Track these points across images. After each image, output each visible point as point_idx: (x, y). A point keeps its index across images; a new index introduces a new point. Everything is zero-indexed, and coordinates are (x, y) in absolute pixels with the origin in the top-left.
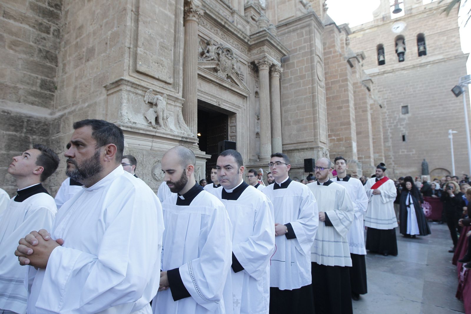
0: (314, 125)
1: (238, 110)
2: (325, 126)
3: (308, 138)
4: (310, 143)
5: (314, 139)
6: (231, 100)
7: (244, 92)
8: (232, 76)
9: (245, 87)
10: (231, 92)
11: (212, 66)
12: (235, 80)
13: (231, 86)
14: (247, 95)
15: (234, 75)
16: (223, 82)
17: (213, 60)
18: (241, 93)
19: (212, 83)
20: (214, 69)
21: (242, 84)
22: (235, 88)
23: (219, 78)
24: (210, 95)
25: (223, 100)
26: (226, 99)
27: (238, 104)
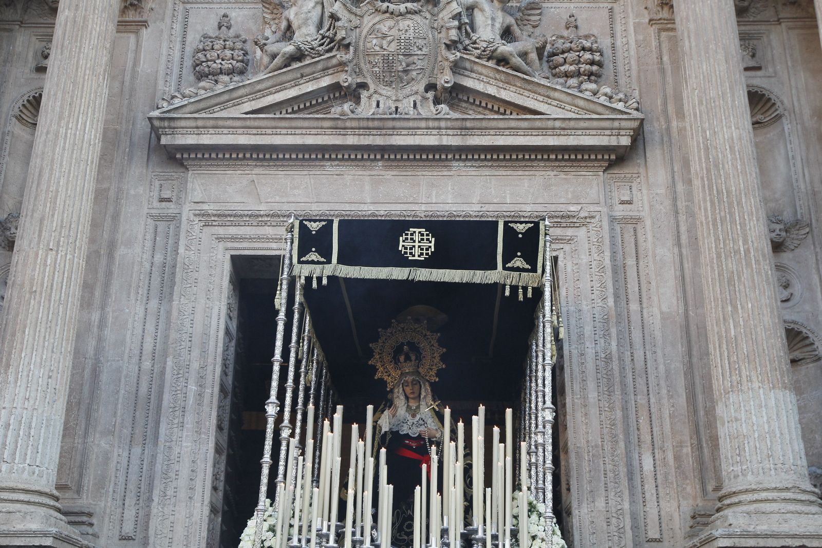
6: (495, 201)
7: (580, 132)
8: (469, 83)
9: (581, 103)
10: (486, 159)
11: (310, 87)
12: (498, 96)
13: (455, 132)
14: (613, 142)
15: (484, 71)
16: (390, 132)
17: (308, 58)
18: (551, 143)
19: (330, 159)
20: (343, 93)
21: (556, 95)
22: (492, 132)
23: (354, 124)
24: (316, 216)
25: (415, 216)
26: (442, 208)
27: (553, 208)
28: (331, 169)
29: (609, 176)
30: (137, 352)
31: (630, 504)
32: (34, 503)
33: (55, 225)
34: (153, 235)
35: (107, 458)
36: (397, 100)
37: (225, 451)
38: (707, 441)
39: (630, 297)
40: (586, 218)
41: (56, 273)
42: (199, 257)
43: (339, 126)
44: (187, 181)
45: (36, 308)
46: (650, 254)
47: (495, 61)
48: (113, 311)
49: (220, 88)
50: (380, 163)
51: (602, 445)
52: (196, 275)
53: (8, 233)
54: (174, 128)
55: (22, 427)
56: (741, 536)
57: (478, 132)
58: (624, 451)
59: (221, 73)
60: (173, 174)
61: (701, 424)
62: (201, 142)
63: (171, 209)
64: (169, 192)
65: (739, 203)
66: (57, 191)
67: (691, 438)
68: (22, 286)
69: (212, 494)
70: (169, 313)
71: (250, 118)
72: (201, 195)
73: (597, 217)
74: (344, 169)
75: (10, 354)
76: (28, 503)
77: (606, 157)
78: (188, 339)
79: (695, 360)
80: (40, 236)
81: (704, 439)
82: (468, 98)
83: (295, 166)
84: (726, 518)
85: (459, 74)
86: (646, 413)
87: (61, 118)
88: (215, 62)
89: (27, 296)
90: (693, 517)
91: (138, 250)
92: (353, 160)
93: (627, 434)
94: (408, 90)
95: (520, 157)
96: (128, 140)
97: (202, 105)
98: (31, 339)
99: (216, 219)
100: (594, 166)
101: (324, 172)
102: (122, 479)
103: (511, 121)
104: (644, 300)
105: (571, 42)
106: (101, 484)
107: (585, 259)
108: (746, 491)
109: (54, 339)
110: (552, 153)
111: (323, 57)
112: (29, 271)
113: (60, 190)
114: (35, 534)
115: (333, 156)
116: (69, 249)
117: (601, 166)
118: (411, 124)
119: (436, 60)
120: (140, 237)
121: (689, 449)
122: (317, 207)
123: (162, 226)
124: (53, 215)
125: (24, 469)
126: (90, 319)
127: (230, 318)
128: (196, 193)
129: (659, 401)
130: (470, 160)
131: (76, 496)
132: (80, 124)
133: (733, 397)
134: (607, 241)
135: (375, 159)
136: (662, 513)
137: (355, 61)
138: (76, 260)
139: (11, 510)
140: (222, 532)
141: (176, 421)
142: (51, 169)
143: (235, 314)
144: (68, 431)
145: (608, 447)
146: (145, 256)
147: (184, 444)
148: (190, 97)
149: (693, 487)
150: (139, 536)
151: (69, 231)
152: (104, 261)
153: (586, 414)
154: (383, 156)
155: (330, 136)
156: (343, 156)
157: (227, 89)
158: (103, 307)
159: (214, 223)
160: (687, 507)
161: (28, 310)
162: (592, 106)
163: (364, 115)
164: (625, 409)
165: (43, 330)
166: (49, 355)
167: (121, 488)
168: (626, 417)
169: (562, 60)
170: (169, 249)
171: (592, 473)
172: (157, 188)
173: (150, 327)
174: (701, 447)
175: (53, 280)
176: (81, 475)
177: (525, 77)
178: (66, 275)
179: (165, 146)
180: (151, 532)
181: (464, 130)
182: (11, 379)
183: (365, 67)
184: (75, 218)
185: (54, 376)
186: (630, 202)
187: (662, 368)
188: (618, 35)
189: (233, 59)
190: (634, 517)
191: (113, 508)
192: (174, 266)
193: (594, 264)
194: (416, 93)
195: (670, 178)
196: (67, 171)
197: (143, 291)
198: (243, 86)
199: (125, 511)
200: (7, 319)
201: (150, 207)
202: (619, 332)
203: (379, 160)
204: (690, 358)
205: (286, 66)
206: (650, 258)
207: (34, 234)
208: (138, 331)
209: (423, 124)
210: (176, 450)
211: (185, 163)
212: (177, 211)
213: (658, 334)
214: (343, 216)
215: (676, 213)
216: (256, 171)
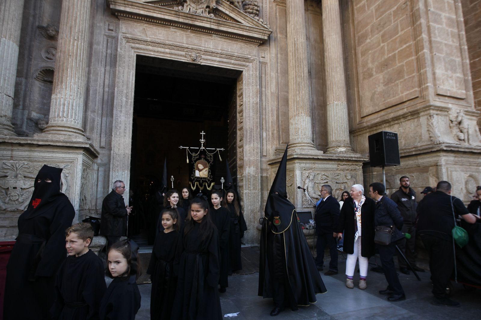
0: (418, 59)
1: (244, 66)
2: (458, 60)
3: (405, 93)
4: (412, 103)
5: (421, 92)
6: (226, 50)
7: (253, 32)
8: (221, 8)
9: (255, 23)
10: (224, 36)
12: (229, 15)
13: (216, 24)
14: (262, 37)
15: (226, 5)
16: (194, 20)
18: (245, 34)
19: (172, 26)
20: (177, 3)
21: (248, 18)
22: (227, 27)
23: (183, 14)
24: (167, 45)
25: (201, 51)
26: (209, 49)
27: (243, 55)
28: (172, 29)
29: (259, 48)
30: (102, 84)
31: (260, 146)
32: (77, 133)
33: (76, 30)
34: (106, 43)
35: (94, 121)
36: (196, 9)
39: (263, 86)
40: (252, 60)
41: (78, 50)
42: (125, 53)
43: (177, 14)
44: (119, 24)
45: (71, 62)
46: (269, 74)
48: (93, 69)
50: (189, 31)
51: (253, 129)
52: (124, 60)
54: (116, 2)
55: (70, 106)
56: (300, 155)
57: (223, 26)
58: (259, 131)
60: (114, 21)
62: (126, 10)
64: (112, 27)
65: (303, 62)
66: (76, 17)
67: (277, 128)
68: (65, 52)
70: (114, 72)
71: (145, 5)
72: (125, 31)
73: (256, 61)
74: (177, 30)
75: (62, 78)
76: (75, 132)
77: (259, 42)
78: (122, 82)
79: (279, 107)
82: (219, 14)
83: (160, 26)
84: (295, 150)
85: (218, 4)
86: (265, 121)
89: (67, 56)
90: (276, 150)
91: (101, 47)
92: (180, 27)
93: (260, 126)
94: (200, 6)
95: (234, 37)
98: (70, 73)
99: (131, 40)
100: (255, 44)
101: (170, 30)
102: (99, 128)
104: (266, 88)
105: (251, 2)
106: (92, 129)
107: (251, 73)
108: (299, 143)
109: (79, 74)
110: (244, 38)
112: (67, 47)
114: (82, 143)
115: (174, 25)
116: (82, 41)
117: (257, 45)
118: (202, 18)
120: (102, 42)
121: (276, 132)
122: (168, 42)
123: (110, 40)
124: (75, 26)
128: (123, 29)
129: (269, 117)
130: (219, 35)
133: (296, 118)
134: (258, 68)
135: (188, 29)
136: (267, 149)
138: (85, 46)
139: (70, 134)
141: (119, 110)
142: (73, 8)
145: (255, 129)
146: (104, 50)
147: (122, 118)
149: (276, 142)
150: (108, 147)
151: (82, 34)
153: (249, 119)
154: (191, 28)
155: (174, 17)
156: (177, 25)
159: (130, 42)
160: (274, 147)
161: (68, 62)
162: (258, 24)
163: (185, 12)
164: (260, 119)
166: (78, 80)
167: (99, 131)
168: (260, 121)
169: (248, 7)
170: (113, 49)
171: (250, 136)
172: (107, 25)
173: (107, 76)
174: (279, 131)
175: (77, 52)
177: (239, 10)
178: (82, 51)
179: (112, 9)
180: (112, 146)
181: (219, 24)
184: (84, 29)
185: (80, 88)
186: (264, 57)
187: (270, 108)
188: (264, 3)
190: (260, 149)
191: (97, 137)
192: (116, 56)
193: (254, 75)
194: (203, 8)
195: (276, 52)
196: (80, 10)
197: (103, 63)
199: (102, 139)
201: (105, 31)
202: (260, 97)
206: (269, 76)
207: (68, 32)
208: (103, 77)
209: (206, 19)
210: (120, 120)
211: (119, 17)
212: (116, 35)
213: (270, 98)
214: (177, 46)
215: (278, 63)
216: (146, 25)
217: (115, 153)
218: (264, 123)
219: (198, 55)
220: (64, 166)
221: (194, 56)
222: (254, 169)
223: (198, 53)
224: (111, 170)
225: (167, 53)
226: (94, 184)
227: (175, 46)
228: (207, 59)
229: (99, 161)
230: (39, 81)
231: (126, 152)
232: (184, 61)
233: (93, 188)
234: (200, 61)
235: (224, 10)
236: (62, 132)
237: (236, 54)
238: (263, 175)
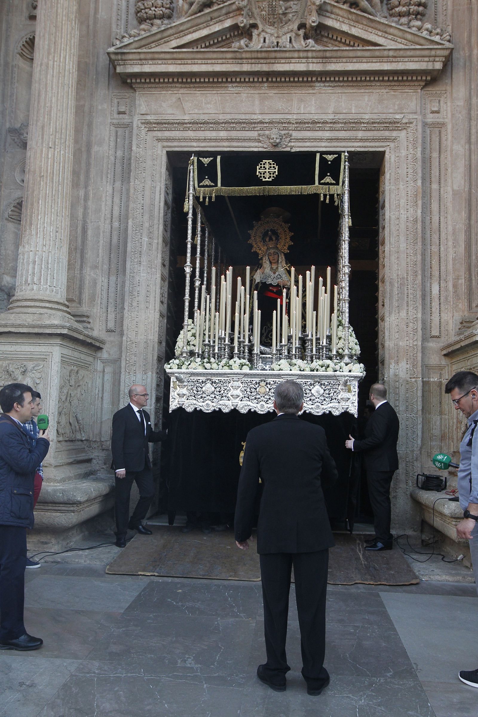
1: (386, 139)
6: (344, 111)
7: (406, 59)
8: (330, 23)
9: (409, 37)
10: (339, 81)
11: (217, 28)
12: (349, 32)
13: (318, 60)
14: (430, 66)
15: (340, 13)
16: (273, 61)
17: (216, 4)
18: (386, 68)
19: (232, 82)
20: (240, 32)
21: (391, 30)
22: (344, 60)
23: (248, 55)
24: (222, 123)
25: (289, 123)
26: (307, 116)
27: (384, 116)
28: (232, 89)
29: (425, 92)
30: (109, 216)
31: (422, 315)
32: (55, 309)
33: (51, 130)
34: (115, 138)
35: (95, 283)
36: (278, 37)
37: (167, 279)
38: (475, 275)
39: (433, 179)
40: (406, 123)
41: (55, 163)
42: (146, 153)
43: (237, 57)
44: (135, 99)
45: (45, 187)
46: (449, 149)
47: (348, 5)
48: (93, 190)
49: (155, 30)
50: (266, 85)
51: (407, 278)
52: (144, 165)
53: (22, 137)
54: (125, 60)
55: (43, 263)
57: (334, 60)
58: (421, 282)
59: (155, 18)
60: (126, 94)
61: (473, 264)
62: (144, 70)
63: (126, 119)
64: (124, 107)
66: (51, 107)
67: (465, 273)
68: (35, 172)
69: (160, 306)
70: (128, 190)
71: (176, 52)
72: (145, 109)
73: (414, 123)
74: (241, 89)
75: (31, 217)
76: (51, 308)
77: (424, 78)
78: (141, 208)
79: (473, 222)
80: (43, 138)
81: (473, 275)
82: (328, 34)
83: (207, 87)
85: (323, 15)
86: (437, 258)
87: (49, 53)
88: (151, 10)
89: (39, 179)
90: (461, 323)
91: (106, 148)
92: (247, 82)
93: (423, 270)
94: (286, 29)
95: (363, 79)
96: (95, 70)
97: (143, 43)
98: (43, 207)
99: (156, 126)
100: (414, 85)
101: (227, 92)
102: (105, 296)
103: (358, 52)
104: (442, 182)
106: (93, 299)
107: (404, 153)
109: (57, 207)
110: (386, 76)
111: (226, 4)
112: (38, 162)
113: (53, 106)
115: (234, 80)
116: (62, 147)
117: (420, 85)
118: (288, 55)
119: (306, 4)
120: (107, 139)
121: (463, 280)
122: (223, 116)
123: (120, 131)
124: (50, 124)
125: (47, 289)
126: (78, 195)
127: (167, 194)
128: (142, 108)
129: (447, 249)
130: (328, 82)
131: (79, 306)
132: (62, 57)
134: (420, 140)
135: (262, 82)
136: (442, 320)
137: (248, 7)
138: (67, 154)
139: (42, 312)
140: (167, 329)
141: (136, 260)
142: (46, 91)
143: (170, 191)
144: (70, 266)
145: (410, 278)
146: (110, 152)
147: (142, 275)
148: (135, 36)
149: (463, 305)
150: (118, 330)
151: (61, 135)
152: (84, 156)
153: (398, 258)
154: (267, 79)
155: (232, 65)
156: (240, 79)
157: (160, 30)
158: (86, 187)
159: (155, 129)
160: (458, 317)
161: (39, 188)
162: (417, 39)
163: (255, 49)
164: (423, 255)
165: (50, 201)
166: (55, 218)
167: (105, 301)
168: (423, 260)
169: (397, 3)
170: (126, 147)
171: (399, 295)
172: (116, 105)
173: (117, 200)
174: (471, 279)
175: (53, 168)
176: (80, 293)
177: (370, 17)
178: (61, 165)
179: (119, 74)
180: (125, 328)
181: (325, 58)
182: (34, 232)
183: (256, 11)
184: (64, 126)
185: (60, 231)
186: (438, 112)
187: (450, 228)
189: (163, 7)
190: (424, 323)
191: (101, 313)
192: (130, 159)
193: (410, 156)
194: (292, 31)
195: (468, 93)
196: (56, 92)
197: (111, 176)
198: (171, 27)
199: (108, 315)
200: (27, 194)
201: (112, 118)
202: (423, 204)
203: (265, 82)
204: (469, 221)
205: (200, 11)
206: (449, 153)
207: (39, 136)
208: (109, 202)
209: (296, 55)
210: (137, 278)
211: (134, 86)
212: (130, 121)
213: (450, 205)
214: (240, 123)
215: (470, 119)
216: (182, 91)
217: (129, 340)
218: (435, 263)
219: (283, 132)
220: (32, 366)
221: (275, 136)
222: (408, 366)
223: (285, 129)
224: (123, 370)
225: (222, 140)
226: (97, 397)
227: (236, 123)
228: (303, 140)
229: (104, 355)
230: (14, 222)
231: (151, 337)
232: (256, 150)
233: (96, 403)
234: (289, 144)
235: (336, 25)
236: (30, 310)
237: (367, 117)
238: (432, 380)
